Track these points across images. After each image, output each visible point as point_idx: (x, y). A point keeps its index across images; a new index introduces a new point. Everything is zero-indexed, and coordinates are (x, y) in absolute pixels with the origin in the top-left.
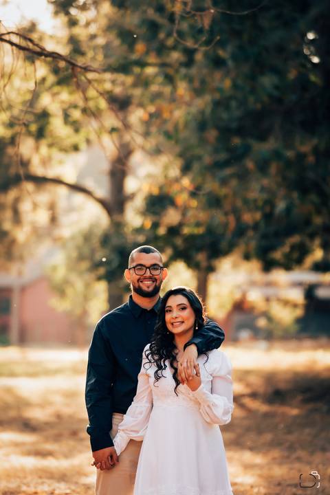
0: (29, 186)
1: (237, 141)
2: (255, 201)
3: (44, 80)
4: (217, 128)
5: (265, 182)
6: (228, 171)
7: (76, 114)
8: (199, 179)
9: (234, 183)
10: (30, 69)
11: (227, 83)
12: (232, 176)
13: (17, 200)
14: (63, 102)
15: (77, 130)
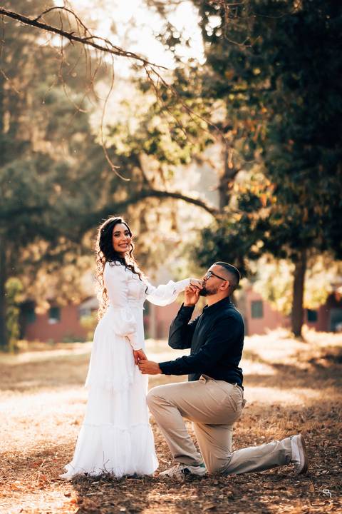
0: (154, 201)
1: (309, 148)
2: (324, 196)
3: (155, 105)
4: (293, 138)
5: (331, 180)
6: (302, 173)
7: (182, 133)
8: (279, 181)
9: (307, 182)
10: (142, 97)
11: (300, 100)
12: (305, 177)
13: (143, 212)
14: (170, 123)
15: (182, 146)
